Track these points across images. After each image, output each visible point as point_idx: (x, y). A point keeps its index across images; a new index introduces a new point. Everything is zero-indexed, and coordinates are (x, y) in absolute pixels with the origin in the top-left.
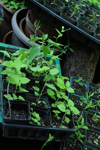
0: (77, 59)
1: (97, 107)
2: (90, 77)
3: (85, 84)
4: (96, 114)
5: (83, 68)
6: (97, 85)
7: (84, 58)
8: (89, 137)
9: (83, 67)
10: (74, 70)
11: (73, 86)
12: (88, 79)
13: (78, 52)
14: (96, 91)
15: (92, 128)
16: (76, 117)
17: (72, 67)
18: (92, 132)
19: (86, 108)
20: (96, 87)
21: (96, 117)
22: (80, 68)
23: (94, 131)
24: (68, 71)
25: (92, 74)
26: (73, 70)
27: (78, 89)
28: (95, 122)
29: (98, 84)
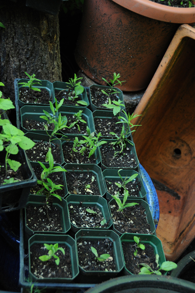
0: (16, 41)
1: (78, 125)
2: (53, 71)
3: (45, 86)
4: (77, 138)
5: (34, 55)
6: (69, 82)
7: (29, 35)
8: (74, 185)
9: (33, 53)
10: (18, 63)
11: (23, 98)
12: (50, 75)
13: (13, 24)
14: (71, 95)
15: (76, 166)
16: (41, 155)
17: (11, 59)
18: (78, 174)
19: (55, 132)
20: (68, 88)
21: (79, 144)
22: (28, 57)
23: (80, 171)
24: (7, 70)
25: (55, 63)
26: (16, 65)
27: (34, 100)
28: (81, 154)
29: (70, 80)
